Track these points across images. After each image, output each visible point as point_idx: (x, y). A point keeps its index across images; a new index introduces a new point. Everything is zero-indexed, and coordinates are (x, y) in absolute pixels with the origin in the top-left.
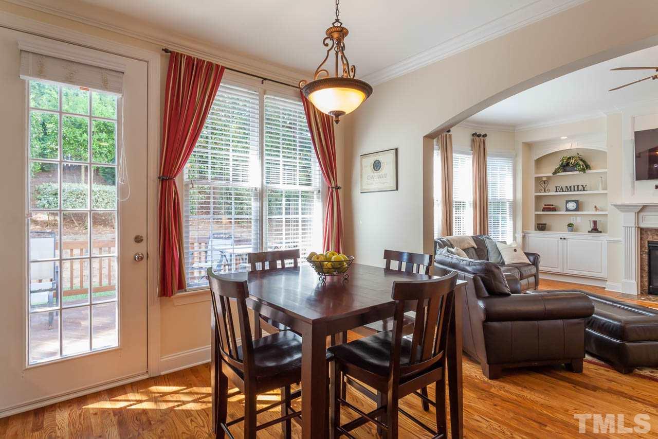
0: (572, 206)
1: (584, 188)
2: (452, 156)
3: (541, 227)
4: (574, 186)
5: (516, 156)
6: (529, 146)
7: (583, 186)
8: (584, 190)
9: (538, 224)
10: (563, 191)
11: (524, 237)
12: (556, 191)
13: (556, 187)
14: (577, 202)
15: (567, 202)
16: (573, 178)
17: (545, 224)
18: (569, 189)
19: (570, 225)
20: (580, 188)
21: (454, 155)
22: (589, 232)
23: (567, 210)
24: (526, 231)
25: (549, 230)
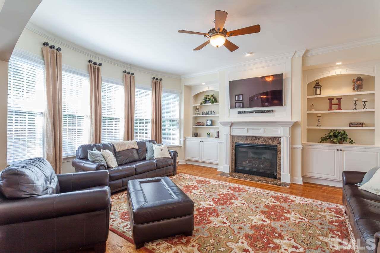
0: (209, 122)
1: (214, 113)
2: (135, 90)
3: (196, 135)
4: (210, 112)
5: (181, 93)
6: (189, 88)
7: (214, 112)
8: (214, 114)
9: (194, 133)
10: (205, 114)
11: (185, 141)
12: (203, 114)
13: (203, 112)
14: (212, 121)
15: (207, 120)
16: (209, 107)
17: (198, 133)
18: (208, 113)
19: (209, 134)
20: (213, 112)
21: (136, 89)
22: (216, 137)
23: (207, 125)
24: (186, 137)
25: (200, 136)
